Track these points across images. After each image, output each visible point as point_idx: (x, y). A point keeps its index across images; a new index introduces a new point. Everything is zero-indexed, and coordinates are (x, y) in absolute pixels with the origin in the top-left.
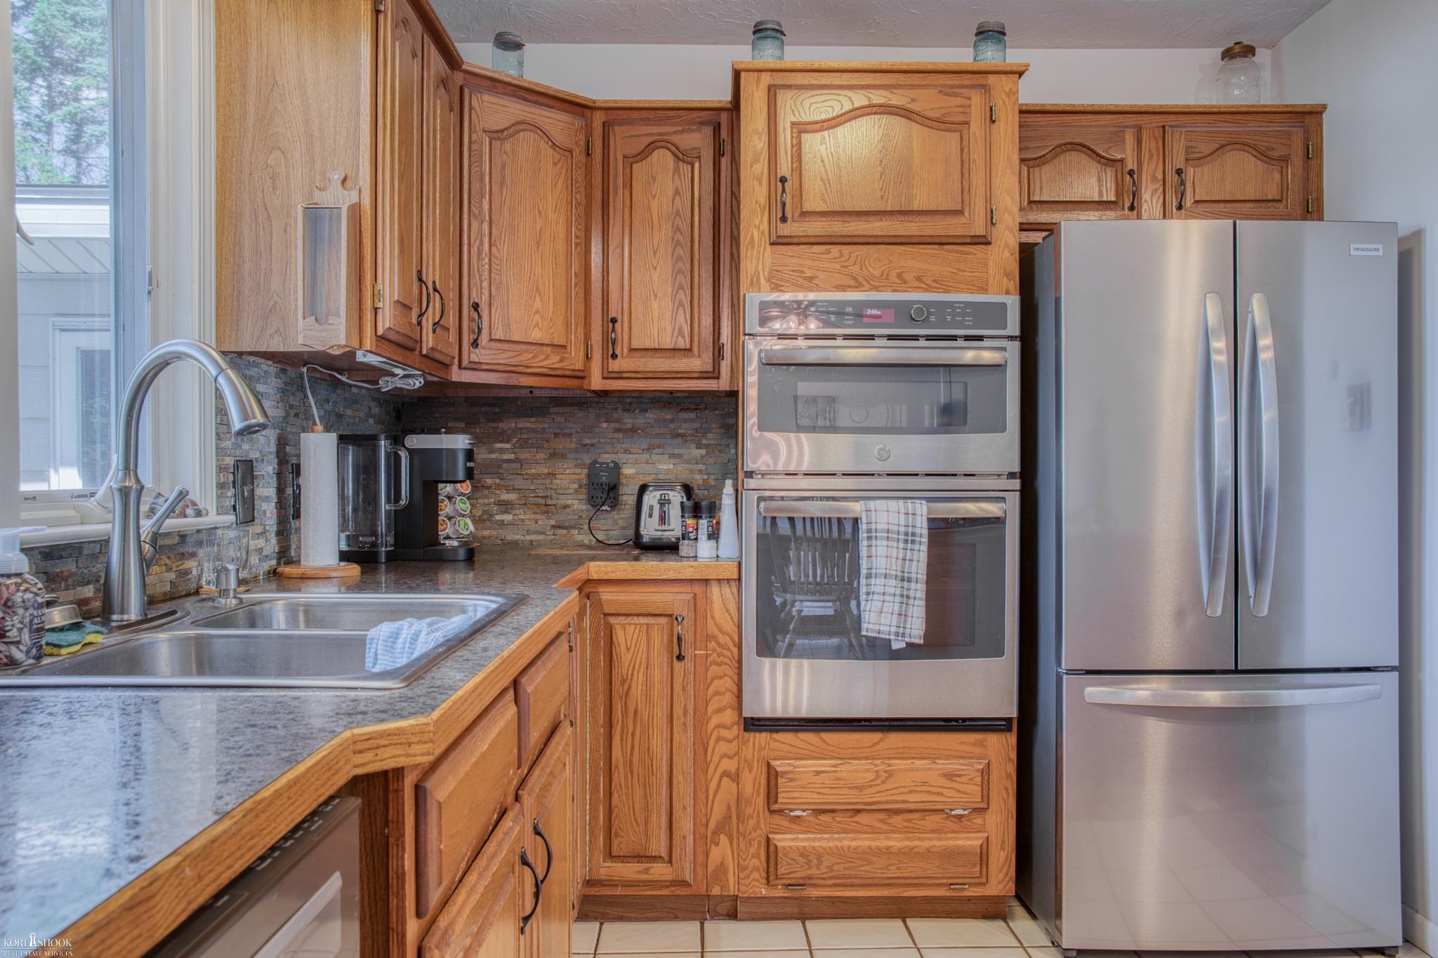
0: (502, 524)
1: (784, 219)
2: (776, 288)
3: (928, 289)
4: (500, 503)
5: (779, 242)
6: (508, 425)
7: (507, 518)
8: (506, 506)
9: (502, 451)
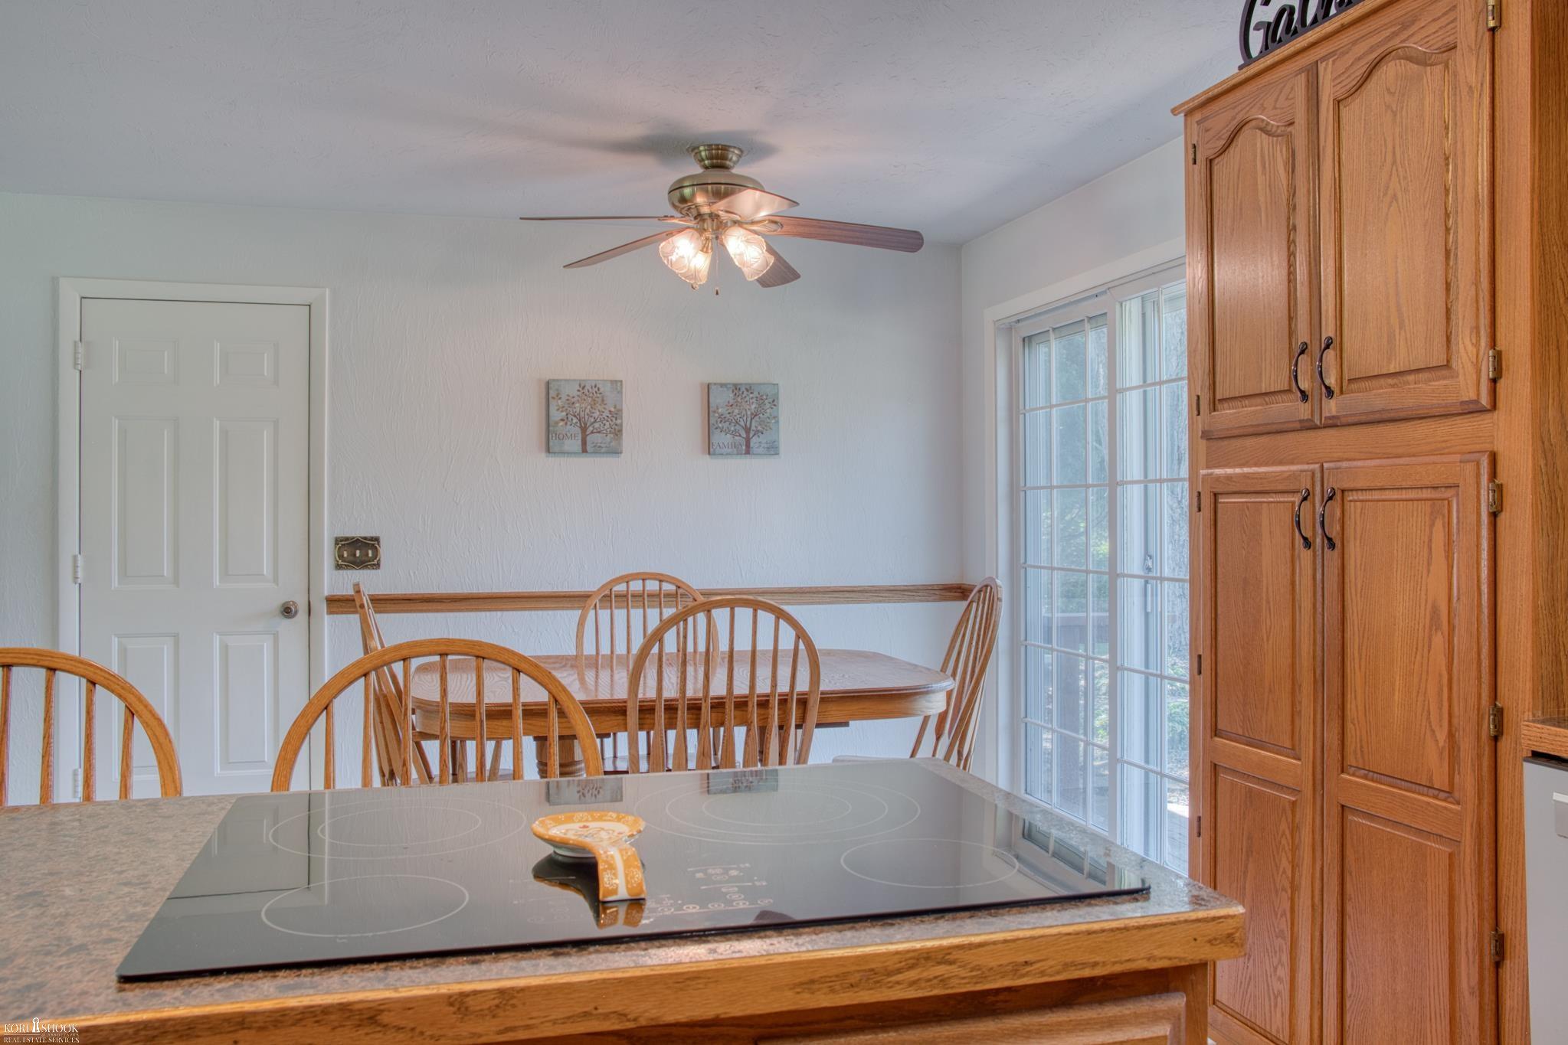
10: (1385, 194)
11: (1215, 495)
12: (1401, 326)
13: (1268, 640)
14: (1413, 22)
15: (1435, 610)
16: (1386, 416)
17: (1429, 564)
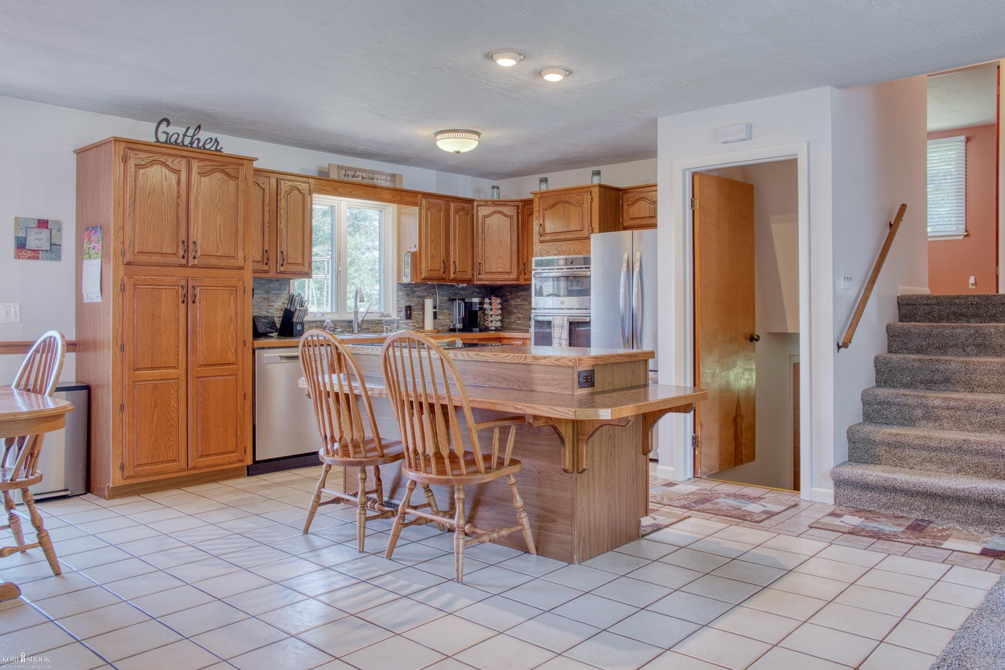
0: (518, 324)
1: (541, 236)
2: (541, 255)
3: (576, 254)
4: (518, 318)
5: (541, 242)
6: (519, 294)
7: (520, 322)
8: (519, 319)
9: (518, 301)
10: (216, 207)
11: (135, 285)
12: (221, 244)
13: (164, 333)
14: (226, 166)
15: (231, 318)
16: (214, 267)
17: (229, 306)
